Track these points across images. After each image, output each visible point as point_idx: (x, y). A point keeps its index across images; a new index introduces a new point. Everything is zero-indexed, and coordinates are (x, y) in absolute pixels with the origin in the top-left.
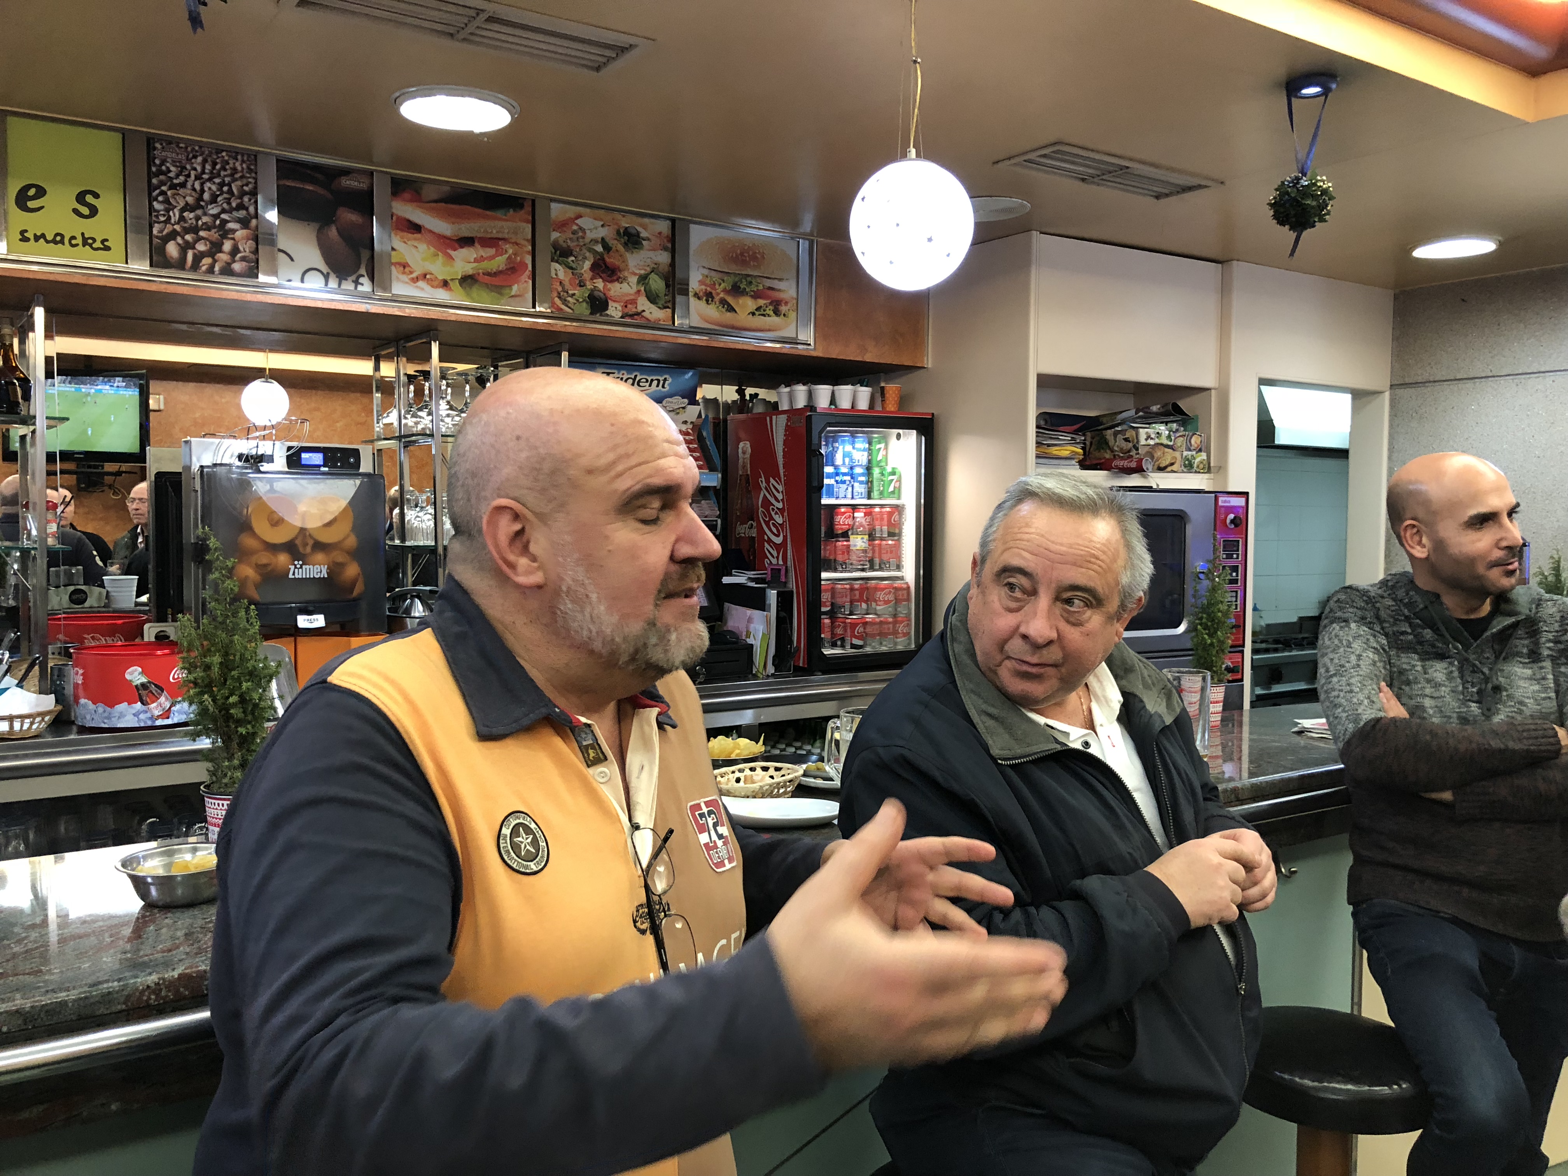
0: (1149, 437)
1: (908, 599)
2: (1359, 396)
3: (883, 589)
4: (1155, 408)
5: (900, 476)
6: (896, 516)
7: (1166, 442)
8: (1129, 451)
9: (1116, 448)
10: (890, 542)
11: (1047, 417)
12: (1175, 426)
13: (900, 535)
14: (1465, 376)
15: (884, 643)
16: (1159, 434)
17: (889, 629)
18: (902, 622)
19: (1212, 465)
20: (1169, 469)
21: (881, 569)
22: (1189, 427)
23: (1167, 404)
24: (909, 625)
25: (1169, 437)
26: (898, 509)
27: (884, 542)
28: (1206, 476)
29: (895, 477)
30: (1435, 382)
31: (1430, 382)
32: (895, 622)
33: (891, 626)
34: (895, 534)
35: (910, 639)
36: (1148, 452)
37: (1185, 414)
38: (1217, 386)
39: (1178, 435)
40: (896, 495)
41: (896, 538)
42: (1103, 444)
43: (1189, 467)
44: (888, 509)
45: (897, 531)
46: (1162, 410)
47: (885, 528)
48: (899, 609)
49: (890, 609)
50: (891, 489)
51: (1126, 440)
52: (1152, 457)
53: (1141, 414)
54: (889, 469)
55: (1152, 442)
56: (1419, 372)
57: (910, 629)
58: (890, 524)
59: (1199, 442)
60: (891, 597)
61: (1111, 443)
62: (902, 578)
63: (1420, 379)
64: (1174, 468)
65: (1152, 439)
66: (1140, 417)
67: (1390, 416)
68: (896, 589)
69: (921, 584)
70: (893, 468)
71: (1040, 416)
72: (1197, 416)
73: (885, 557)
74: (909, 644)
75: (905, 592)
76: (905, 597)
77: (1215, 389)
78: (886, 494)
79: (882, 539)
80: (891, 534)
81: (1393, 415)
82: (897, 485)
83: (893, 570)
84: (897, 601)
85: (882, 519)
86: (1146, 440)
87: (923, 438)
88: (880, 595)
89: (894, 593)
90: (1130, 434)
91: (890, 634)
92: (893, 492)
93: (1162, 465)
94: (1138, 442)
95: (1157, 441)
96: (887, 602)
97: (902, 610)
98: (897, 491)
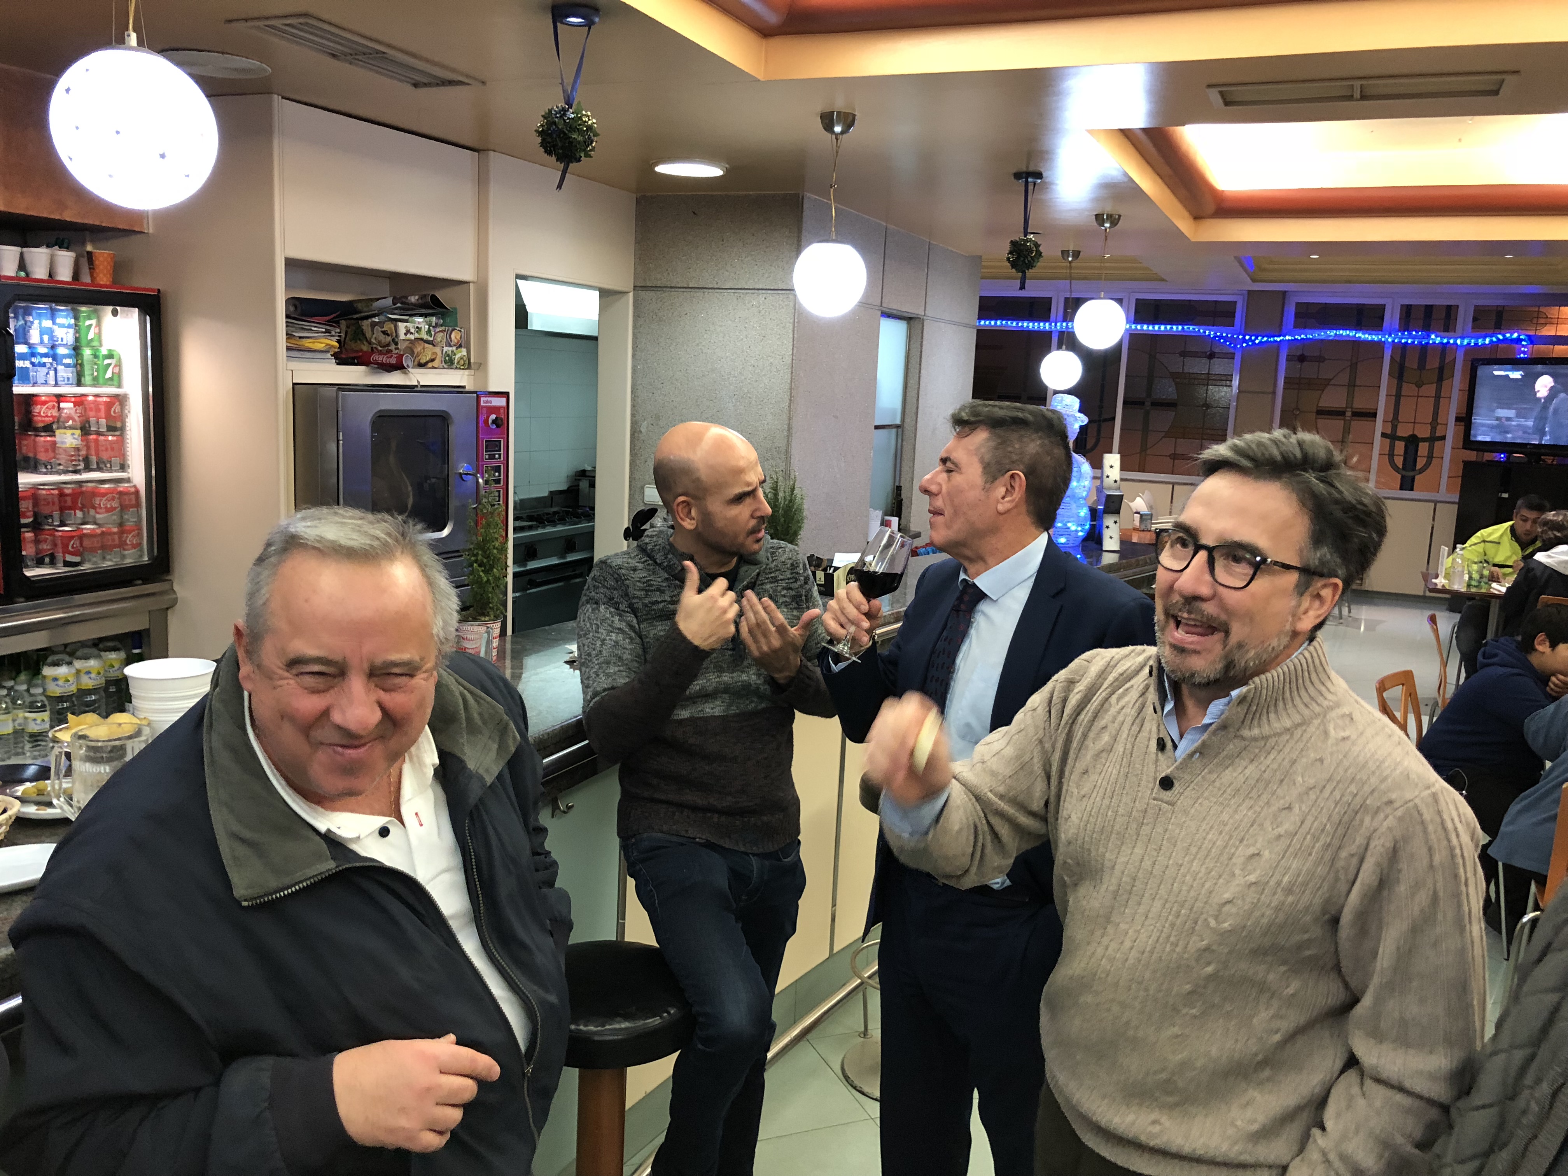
0: (408, 332)
1: (138, 505)
2: (606, 295)
3: (103, 495)
4: (413, 299)
5: (120, 359)
6: (116, 407)
7: (426, 337)
8: (388, 345)
9: (373, 341)
10: (110, 438)
11: (297, 303)
12: (434, 320)
13: (122, 429)
14: (696, 286)
15: (108, 557)
16: (419, 329)
17: (113, 540)
18: (130, 532)
19: (472, 361)
20: (430, 365)
21: (99, 469)
22: (448, 320)
23: (425, 296)
24: (140, 535)
25: (429, 332)
26: (121, 400)
27: (102, 438)
28: (467, 372)
29: (113, 362)
30: (671, 287)
31: (667, 287)
32: (122, 532)
33: (116, 537)
34: (117, 427)
35: (141, 550)
36: (407, 347)
37: (443, 307)
38: (475, 279)
39: (438, 330)
40: (116, 383)
41: (117, 433)
42: (359, 335)
43: (449, 363)
44: (105, 399)
45: (119, 425)
46: (420, 301)
47: (103, 422)
48: (126, 517)
49: (115, 517)
50: (109, 374)
51: (384, 333)
52: (412, 353)
53: (399, 305)
54: (104, 351)
55: (412, 337)
56: (659, 276)
57: (142, 538)
58: (108, 416)
59: (458, 337)
60: (115, 504)
61: (368, 335)
62: (128, 480)
63: (659, 284)
64: (435, 364)
65: (411, 333)
66: (396, 309)
67: (634, 316)
68: (121, 493)
69: (154, 487)
70: (110, 350)
71: (289, 301)
72: (456, 309)
73: (105, 456)
74: (141, 556)
75: (133, 497)
76: (134, 502)
77: (473, 282)
78: (101, 381)
79: (99, 433)
80: (111, 429)
81: (637, 316)
82: (117, 370)
83: (116, 471)
84: (123, 508)
85: (98, 410)
86: (406, 334)
87: (148, 318)
88: (102, 502)
89: (119, 499)
90: (389, 327)
91: (115, 546)
92: (111, 379)
93: (423, 361)
94: (397, 336)
95: (417, 335)
96: (109, 510)
97: (130, 520)
98: (116, 378)
